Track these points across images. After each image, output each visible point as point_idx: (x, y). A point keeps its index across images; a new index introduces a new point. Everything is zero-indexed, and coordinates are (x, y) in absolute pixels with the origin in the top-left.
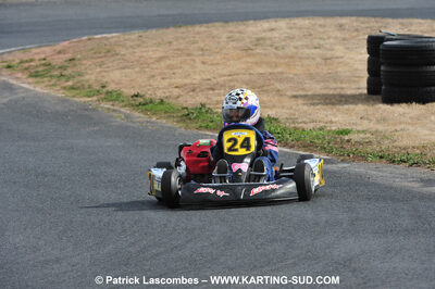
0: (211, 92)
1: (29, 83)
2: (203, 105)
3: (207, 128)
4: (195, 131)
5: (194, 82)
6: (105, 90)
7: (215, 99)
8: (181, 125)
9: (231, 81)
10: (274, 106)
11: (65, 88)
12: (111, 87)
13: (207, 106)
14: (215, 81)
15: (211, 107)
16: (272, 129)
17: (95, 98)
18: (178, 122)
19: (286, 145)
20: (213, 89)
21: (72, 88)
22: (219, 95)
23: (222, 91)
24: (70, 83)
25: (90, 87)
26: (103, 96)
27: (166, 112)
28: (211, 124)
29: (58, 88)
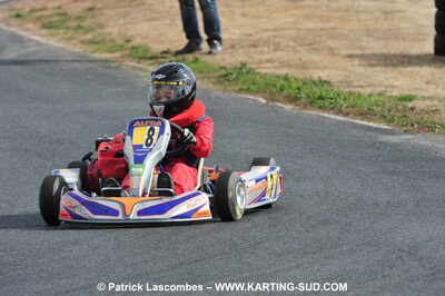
0: (252, 49)
1: (42, 35)
2: (243, 65)
3: (248, 91)
4: (234, 95)
5: (233, 37)
6: (129, 45)
7: (257, 57)
8: (218, 87)
9: (275, 37)
10: (326, 67)
11: (83, 42)
12: (137, 42)
13: (249, 66)
14: (257, 36)
15: (253, 66)
16: (324, 93)
17: (118, 55)
18: (214, 83)
19: (340, 112)
20: (255, 46)
21: (92, 42)
22: (262, 53)
23: (265, 49)
24: (89, 36)
25: (112, 41)
26: (127, 52)
27: (201, 72)
28: (252, 87)
29: (75, 41)
